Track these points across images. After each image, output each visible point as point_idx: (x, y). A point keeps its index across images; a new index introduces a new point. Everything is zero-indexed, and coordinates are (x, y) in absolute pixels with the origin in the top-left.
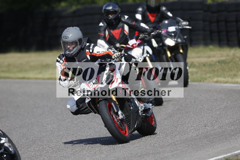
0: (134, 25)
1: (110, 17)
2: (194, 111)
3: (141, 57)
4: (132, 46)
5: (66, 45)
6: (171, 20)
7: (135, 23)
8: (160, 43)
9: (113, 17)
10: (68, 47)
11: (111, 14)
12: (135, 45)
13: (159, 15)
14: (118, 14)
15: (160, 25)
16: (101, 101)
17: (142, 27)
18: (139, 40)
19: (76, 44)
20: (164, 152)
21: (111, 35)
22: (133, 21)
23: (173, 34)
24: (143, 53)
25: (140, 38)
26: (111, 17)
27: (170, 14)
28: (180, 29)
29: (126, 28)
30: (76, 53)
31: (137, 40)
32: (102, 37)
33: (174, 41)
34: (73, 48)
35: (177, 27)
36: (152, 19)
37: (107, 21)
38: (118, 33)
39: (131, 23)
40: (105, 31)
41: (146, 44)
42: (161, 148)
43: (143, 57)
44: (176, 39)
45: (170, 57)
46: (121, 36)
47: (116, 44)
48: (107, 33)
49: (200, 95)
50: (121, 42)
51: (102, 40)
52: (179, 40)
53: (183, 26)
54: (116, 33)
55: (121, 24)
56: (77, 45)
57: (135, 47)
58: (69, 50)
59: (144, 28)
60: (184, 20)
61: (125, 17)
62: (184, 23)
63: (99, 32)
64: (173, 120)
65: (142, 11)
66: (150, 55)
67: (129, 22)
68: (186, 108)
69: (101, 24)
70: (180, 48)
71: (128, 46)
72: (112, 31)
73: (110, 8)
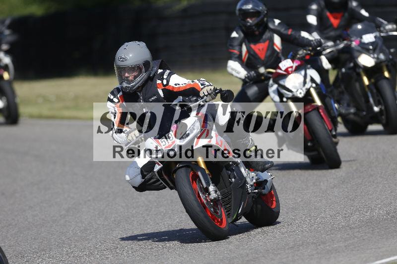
0: (291, 35)
1: (248, 22)
2: (382, 173)
3: (301, 89)
4: (286, 70)
5: (123, 73)
6: (366, 22)
7: (292, 31)
8: (350, 62)
9: (253, 21)
10: (127, 75)
11: (251, 18)
12: (290, 69)
13: (346, 15)
14: (262, 16)
15: (349, 32)
16: (179, 168)
17: (303, 37)
18: (296, 60)
19: (139, 70)
20: (333, 240)
21: (252, 53)
22: (289, 29)
23: (371, 47)
24: (305, 83)
25: (298, 56)
26: (251, 21)
27: (364, 13)
28: (382, 37)
29: (277, 40)
30: (139, 87)
31: (293, 61)
32: (236, 56)
33: (374, 58)
34: (135, 77)
35: (377, 34)
36: (335, 22)
37: (244, 28)
38: (263, 49)
39: (285, 32)
40: (241, 46)
41: (309, 66)
42: (328, 235)
43: (304, 89)
44: (376, 56)
45: (368, 86)
46: (269, 53)
47: (259, 68)
48: (244, 49)
49: (393, 147)
50: (269, 64)
51: (235, 61)
52: (382, 56)
53: (387, 32)
54: (260, 48)
55: (267, 35)
56: (140, 72)
57: (290, 72)
58: (128, 80)
59: (307, 39)
60: (389, 22)
61: (274, 22)
62: (389, 27)
63: (230, 47)
64: (347, 188)
65: (317, 10)
66: (317, 84)
67: (282, 30)
68: (370, 169)
69: (234, 34)
70: (385, 69)
71: (279, 71)
72: (252, 46)
73: (250, 7)
